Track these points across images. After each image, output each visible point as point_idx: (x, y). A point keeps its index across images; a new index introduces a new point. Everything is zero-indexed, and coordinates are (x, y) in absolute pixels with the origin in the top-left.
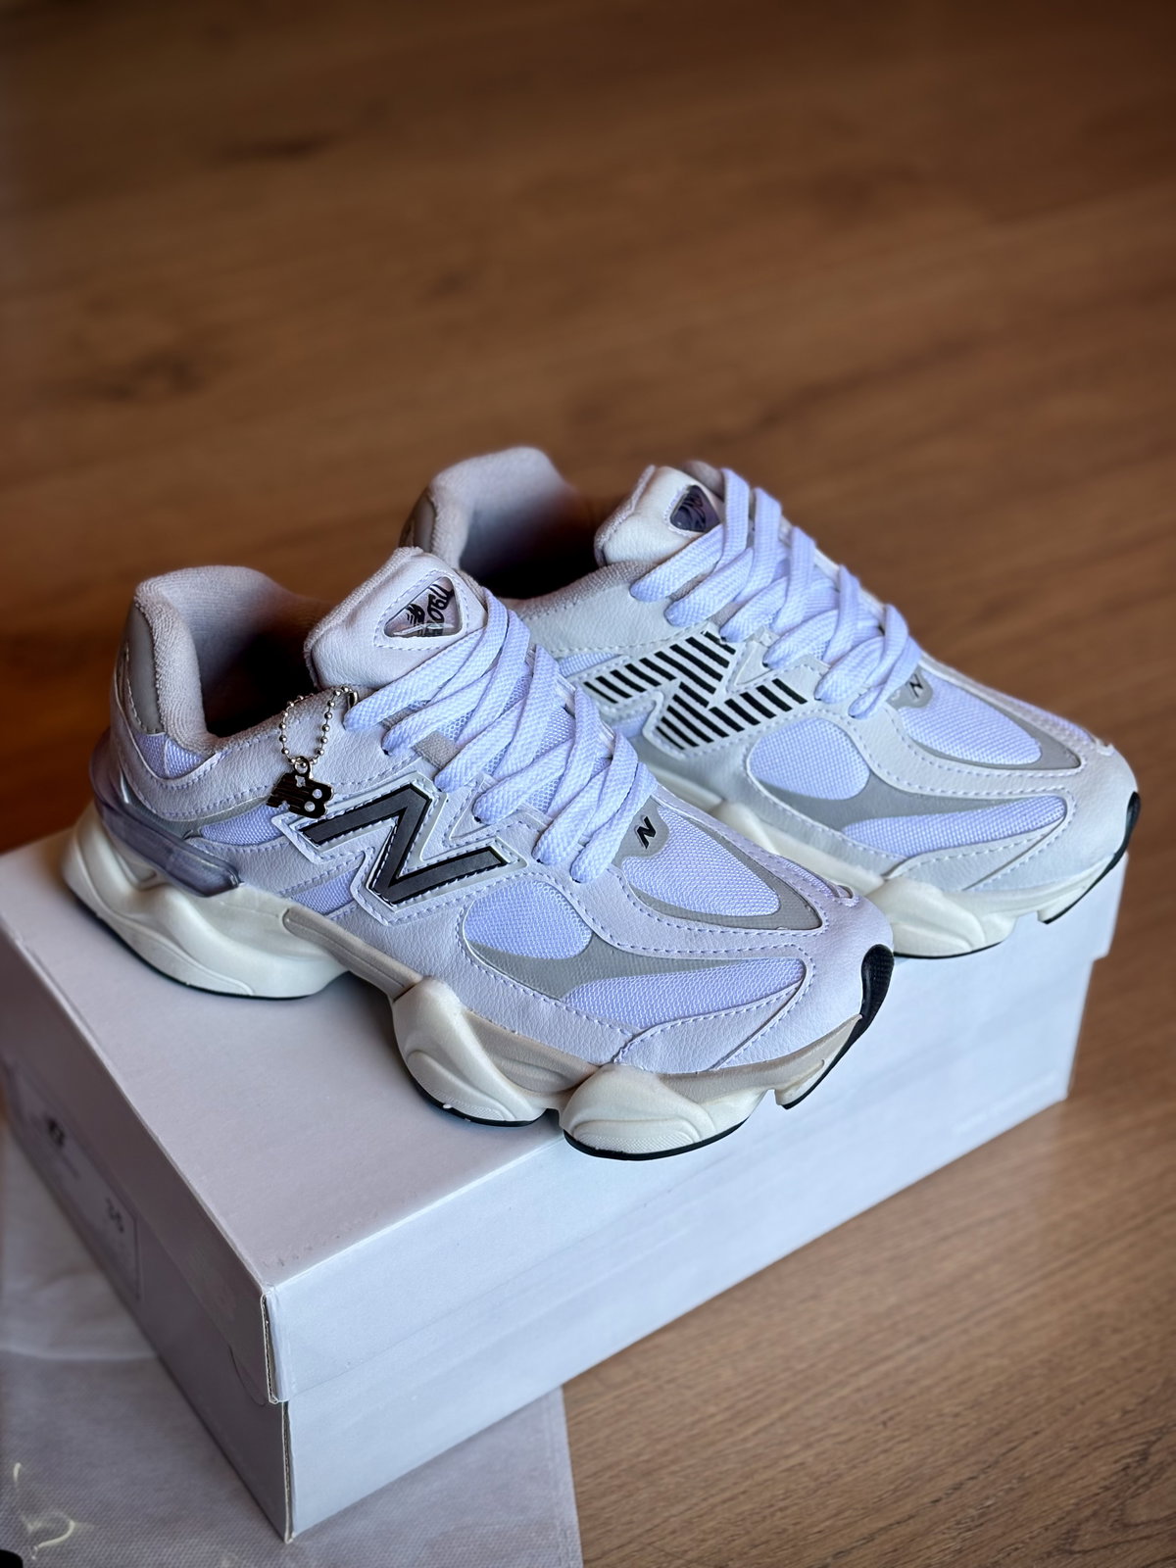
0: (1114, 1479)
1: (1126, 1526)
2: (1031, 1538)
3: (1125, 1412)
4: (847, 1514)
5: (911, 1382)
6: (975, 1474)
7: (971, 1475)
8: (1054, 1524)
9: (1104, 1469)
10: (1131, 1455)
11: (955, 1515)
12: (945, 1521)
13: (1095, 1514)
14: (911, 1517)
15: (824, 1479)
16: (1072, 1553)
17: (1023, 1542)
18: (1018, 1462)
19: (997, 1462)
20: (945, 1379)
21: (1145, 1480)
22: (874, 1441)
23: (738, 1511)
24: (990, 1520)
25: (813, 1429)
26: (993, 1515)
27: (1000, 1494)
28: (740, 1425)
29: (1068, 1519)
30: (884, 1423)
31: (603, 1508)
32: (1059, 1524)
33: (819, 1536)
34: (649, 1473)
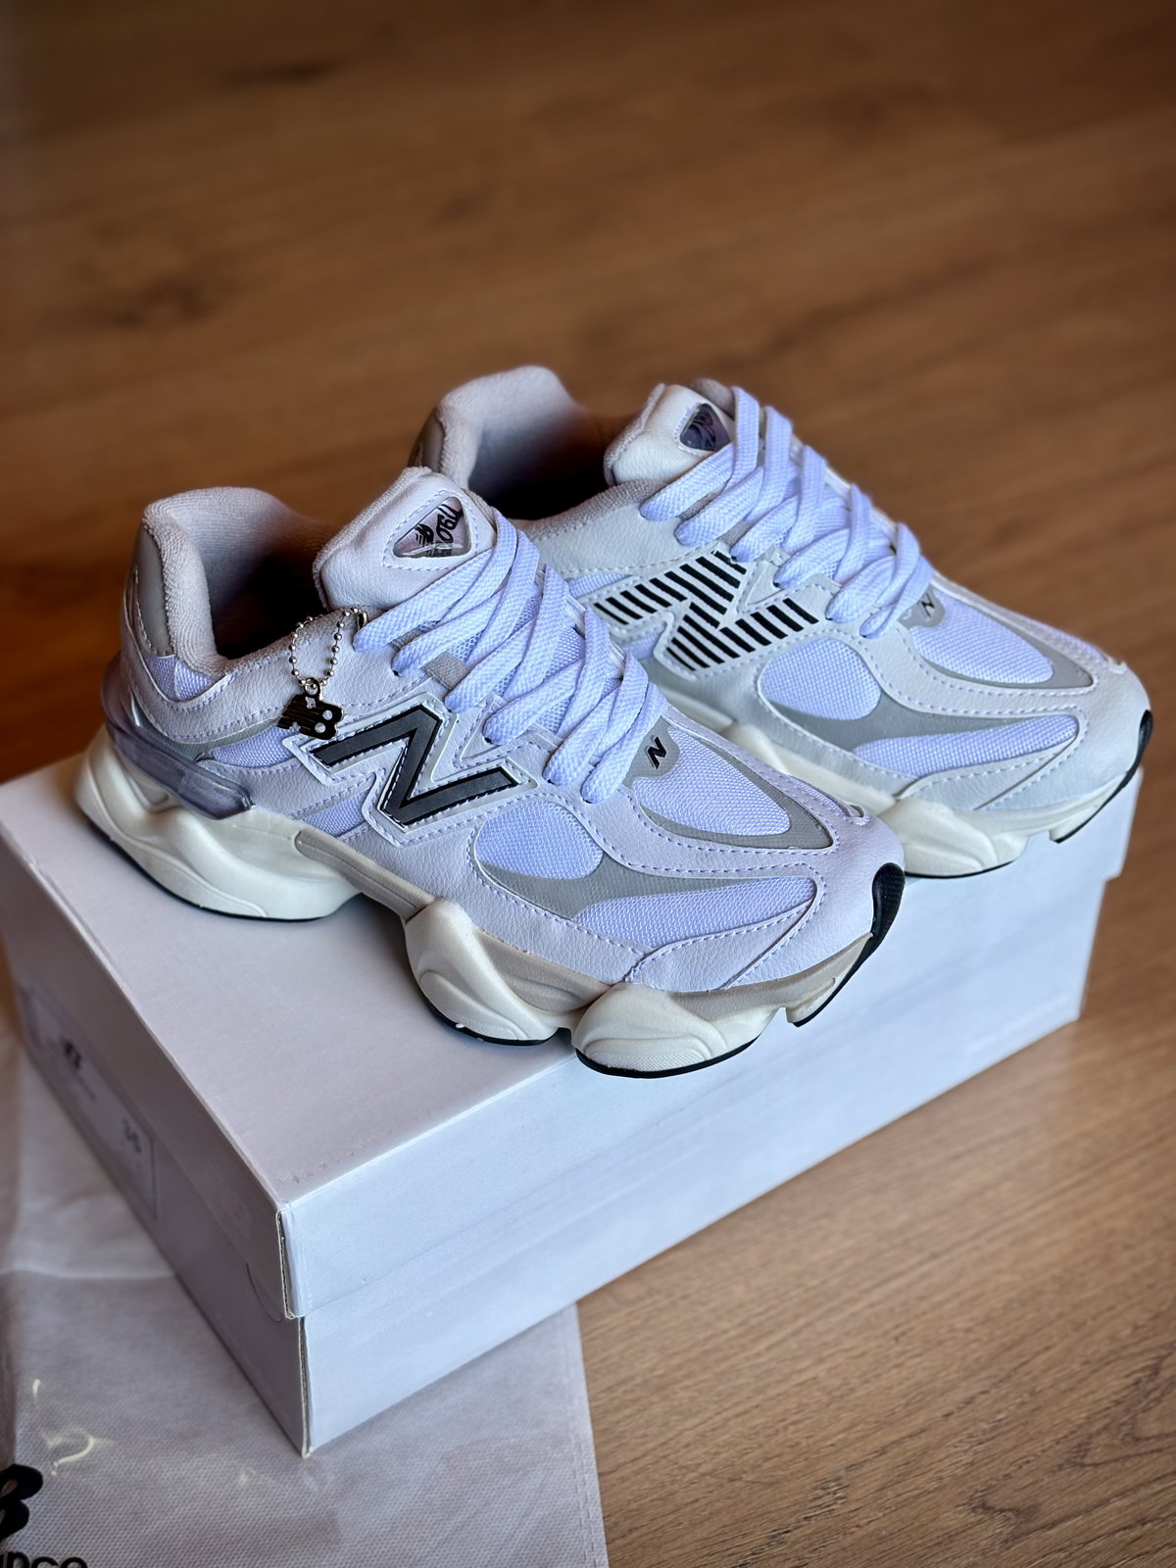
0: (1125, 1393)
1: (1137, 1440)
2: (1043, 1451)
3: (1136, 1327)
4: (859, 1428)
5: (922, 1298)
6: (986, 1389)
7: (982, 1389)
8: (1065, 1437)
9: (1114, 1383)
10: (1142, 1370)
11: (966, 1429)
12: (956, 1435)
13: (1106, 1428)
14: (923, 1431)
15: (836, 1394)
16: (1083, 1465)
17: (1034, 1455)
18: (1029, 1376)
19: (1008, 1377)
20: (958, 1294)
21: (1156, 1394)
22: (887, 1357)
23: (753, 1423)
24: (1002, 1433)
25: (826, 1344)
26: (1005, 1429)
27: (1012, 1408)
28: (753, 1341)
29: (1079, 1433)
30: (896, 1339)
31: (618, 1422)
32: (1071, 1437)
33: (833, 1449)
34: (663, 1388)
